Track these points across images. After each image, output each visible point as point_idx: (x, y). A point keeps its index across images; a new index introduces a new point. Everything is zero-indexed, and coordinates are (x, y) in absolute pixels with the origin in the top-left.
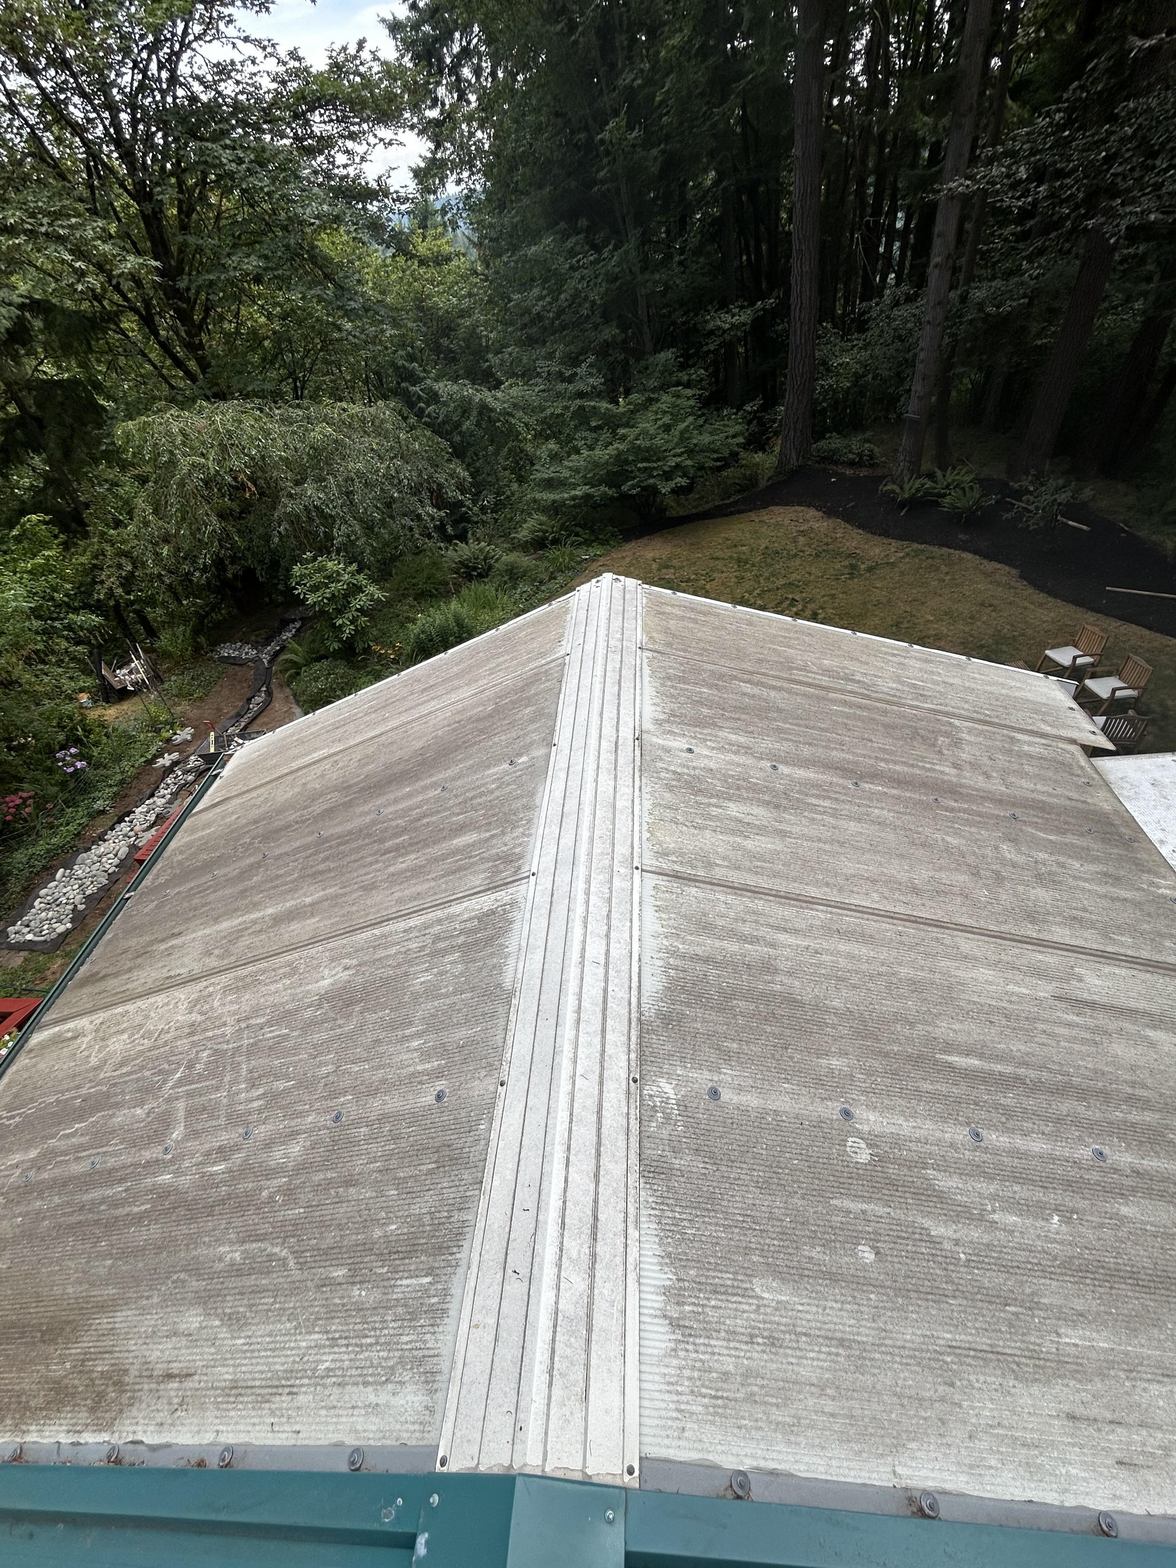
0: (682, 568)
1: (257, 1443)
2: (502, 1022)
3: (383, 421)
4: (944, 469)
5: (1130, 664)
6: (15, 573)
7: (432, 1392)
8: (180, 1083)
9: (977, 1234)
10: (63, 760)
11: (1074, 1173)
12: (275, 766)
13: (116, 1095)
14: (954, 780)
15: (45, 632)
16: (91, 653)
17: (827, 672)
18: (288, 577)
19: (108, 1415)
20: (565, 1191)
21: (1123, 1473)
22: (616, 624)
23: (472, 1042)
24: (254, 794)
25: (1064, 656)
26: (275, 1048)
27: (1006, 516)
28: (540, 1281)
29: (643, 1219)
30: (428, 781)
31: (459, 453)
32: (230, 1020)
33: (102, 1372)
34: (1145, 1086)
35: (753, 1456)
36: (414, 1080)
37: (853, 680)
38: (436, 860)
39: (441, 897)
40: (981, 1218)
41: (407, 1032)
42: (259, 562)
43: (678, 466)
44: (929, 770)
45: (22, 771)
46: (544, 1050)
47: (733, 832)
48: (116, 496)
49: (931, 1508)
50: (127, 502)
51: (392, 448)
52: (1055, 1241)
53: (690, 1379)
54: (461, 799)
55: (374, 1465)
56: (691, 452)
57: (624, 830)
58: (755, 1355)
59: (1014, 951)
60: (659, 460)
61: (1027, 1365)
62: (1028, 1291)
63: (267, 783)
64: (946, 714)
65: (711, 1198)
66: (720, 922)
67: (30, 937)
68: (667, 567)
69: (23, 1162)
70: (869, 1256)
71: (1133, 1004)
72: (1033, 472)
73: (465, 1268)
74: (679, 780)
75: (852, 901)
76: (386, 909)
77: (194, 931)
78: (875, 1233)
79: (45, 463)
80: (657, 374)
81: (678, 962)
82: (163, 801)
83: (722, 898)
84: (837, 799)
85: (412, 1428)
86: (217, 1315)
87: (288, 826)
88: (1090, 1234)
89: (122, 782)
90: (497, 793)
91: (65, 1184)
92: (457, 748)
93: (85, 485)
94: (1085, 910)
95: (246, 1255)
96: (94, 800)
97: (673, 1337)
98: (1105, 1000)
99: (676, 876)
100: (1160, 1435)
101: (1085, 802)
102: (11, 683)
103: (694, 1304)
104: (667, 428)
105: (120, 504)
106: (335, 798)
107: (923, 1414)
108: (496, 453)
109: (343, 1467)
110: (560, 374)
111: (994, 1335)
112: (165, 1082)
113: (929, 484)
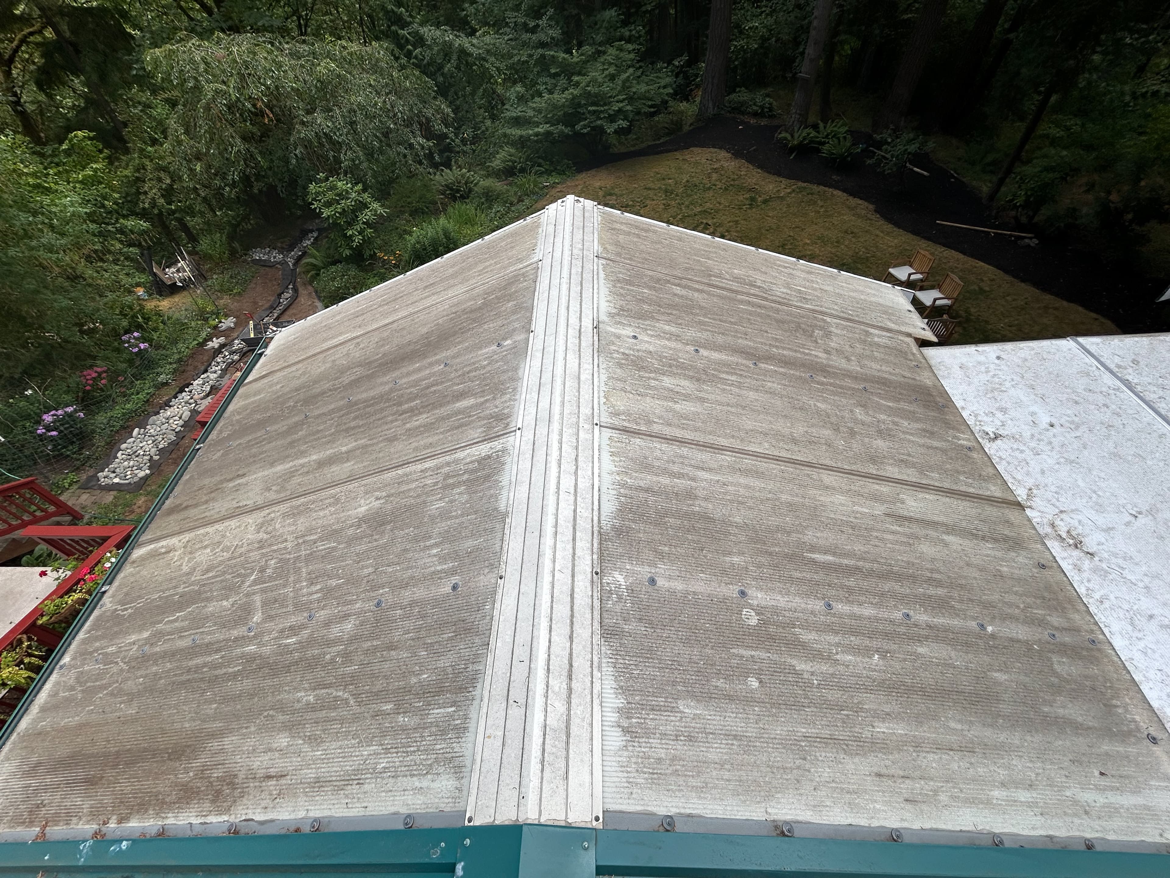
0: (622, 195)
1: (337, 815)
2: (499, 535)
3: (378, 60)
4: (825, 122)
5: (948, 280)
6: (69, 183)
7: (459, 779)
8: (255, 582)
9: (824, 668)
10: (128, 342)
11: (889, 628)
12: (308, 348)
13: (206, 592)
14: (825, 362)
15: (100, 234)
16: (142, 254)
17: (736, 279)
18: (306, 193)
19: (225, 804)
20: (549, 648)
21: (909, 806)
22: (578, 236)
23: (478, 549)
24: (294, 368)
25: (902, 273)
26: (328, 556)
27: (869, 162)
28: (534, 706)
29: (603, 665)
30: (434, 359)
31: (443, 91)
32: (290, 538)
33: (218, 777)
34: (939, 572)
35: (676, 807)
36: (435, 577)
37: (755, 286)
38: (443, 419)
39: (448, 447)
40: (829, 658)
41: (428, 543)
42: (280, 180)
43: (620, 110)
44: (807, 354)
45: (94, 351)
46: (531, 555)
47: (666, 398)
48: (150, 117)
49: (789, 831)
50: (160, 123)
51: (387, 85)
52: (875, 670)
53: (635, 763)
54: (460, 373)
55: (421, 824)
56: (631, 99)
57: (587, 397)
58: (679, 747)
59: (859, 484)
60: (605, 104)
61: (852, 745)
62: (856, 701)
63: (303, 360)
64: (822, 313)
65: (650, 650)
66: (657, 463)
67: (116, 480)
68: (611, 194)
69: (138, 640)
70: (754, 683)
71: (936, 519)
72: (892, 126)
73: (478, 701)
74: (627, 360)
75: (750, 449)
76: (405, 455)
77: (255, 473)
78: (760, 669)
79: (84, 84)
80: (603, 30)
81: (627, 492)
82: (215, 375)
83: (659, 447)
84: (741, 375)
85: (446, 801)
86: (300, 737)
87: (323, 393)
88: (898, 666)
89: (180, 360)
90: (489, 368)
91: (173, 655)
92: (455, 333)
93: (121, 104)
94: (909, 455)
95: (317, 698)
96: (158, 374)
97: (625, 738)
98: (918, 516)
99: (625, 430)
100: (932, 783)
101: (914, 379)
102: (77, 277)
103: (639, 718)
104: (612, 78)
105: (154, 124)
106: (359, 372)
107: (785, 777)
108: (473, 94)
109: (401, 827)
110: (525, 24)
111: (832, 728)
112: (243, 582)
113: (813, 134)
